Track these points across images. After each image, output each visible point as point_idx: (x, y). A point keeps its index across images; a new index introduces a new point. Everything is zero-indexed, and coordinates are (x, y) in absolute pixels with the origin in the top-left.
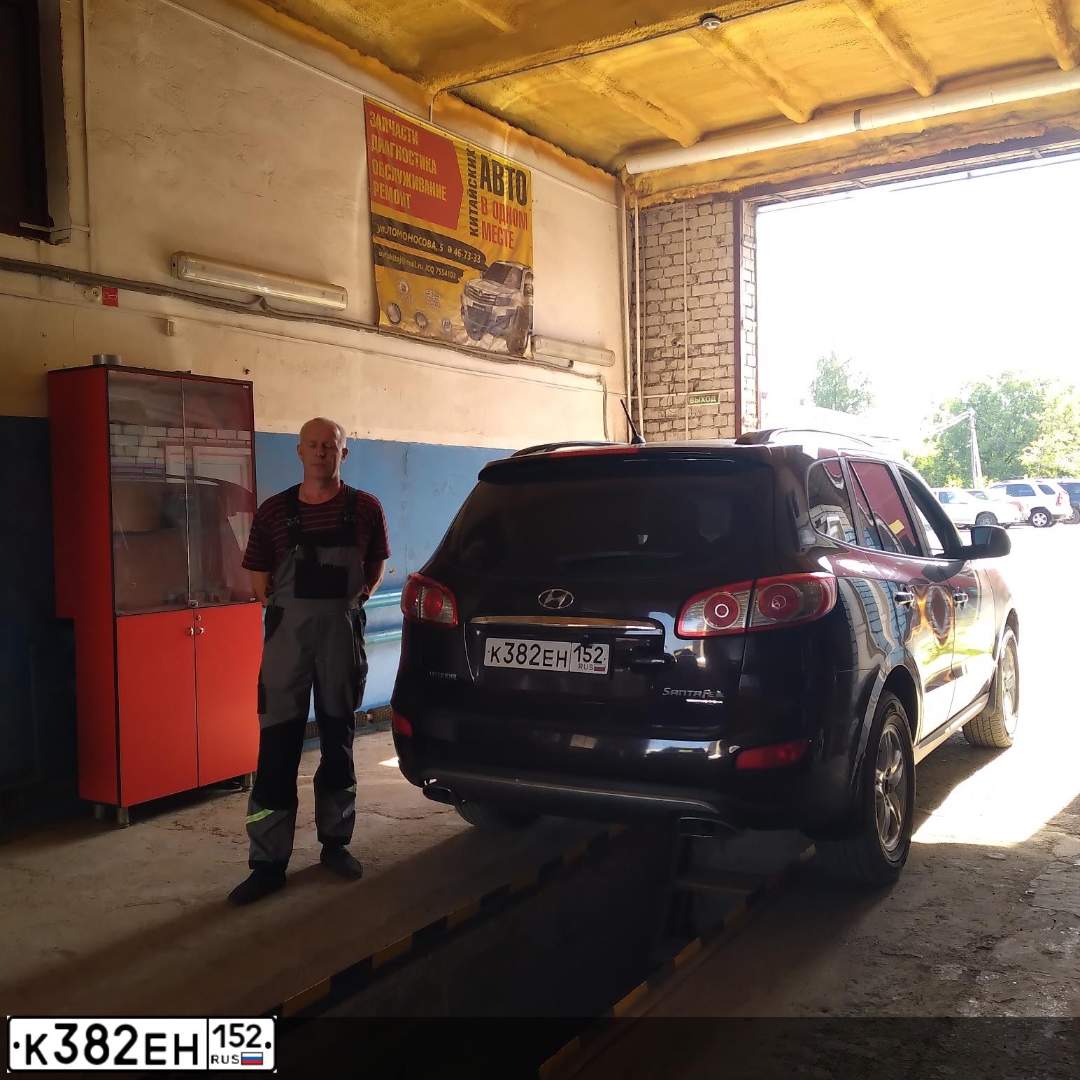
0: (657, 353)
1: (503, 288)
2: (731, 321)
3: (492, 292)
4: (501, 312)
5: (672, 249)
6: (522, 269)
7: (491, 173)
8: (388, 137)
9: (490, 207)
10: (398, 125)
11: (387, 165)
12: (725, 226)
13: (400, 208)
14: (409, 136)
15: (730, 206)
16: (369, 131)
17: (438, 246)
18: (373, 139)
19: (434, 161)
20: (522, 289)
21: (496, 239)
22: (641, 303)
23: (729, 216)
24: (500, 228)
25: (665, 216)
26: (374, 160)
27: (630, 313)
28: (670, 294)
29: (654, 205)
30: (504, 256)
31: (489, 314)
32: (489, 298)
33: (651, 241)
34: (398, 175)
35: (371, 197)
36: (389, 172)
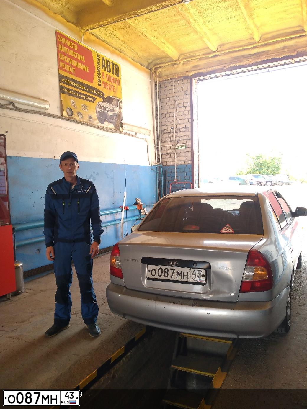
0: (165, 131)
1: (111, 105)
2: (190, 120)
3: (107, 107)
4: (111, 114)
5: (170, 95)
6: (118, 99)
7: (106, 64)
8: (65, 46)
9: (105, 76)
10: (69, 42)
11: (65, 57)
12: (187, 87)
13: (70, 73)
14: (74, 46)
15: (189, 81)
16: (58, 43)
17: (86, 88)
18: (59, 46)
19: (84, 57)
20: (119, 106)
21: (108, 88)
22: (159, 114)
23: (189, 84)
24: (109, 84)
25: (167, 84)
26: (60, 54)
27: (156, 117)
28: (169, 111)
29: (163, 81)
30: (111, 94)
31: (106, 115)
32: (106, 109)
33: (163, 93)
34: (69, 61)
35: (59, 68)
36: (66, 59)
